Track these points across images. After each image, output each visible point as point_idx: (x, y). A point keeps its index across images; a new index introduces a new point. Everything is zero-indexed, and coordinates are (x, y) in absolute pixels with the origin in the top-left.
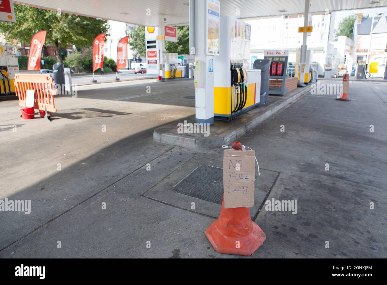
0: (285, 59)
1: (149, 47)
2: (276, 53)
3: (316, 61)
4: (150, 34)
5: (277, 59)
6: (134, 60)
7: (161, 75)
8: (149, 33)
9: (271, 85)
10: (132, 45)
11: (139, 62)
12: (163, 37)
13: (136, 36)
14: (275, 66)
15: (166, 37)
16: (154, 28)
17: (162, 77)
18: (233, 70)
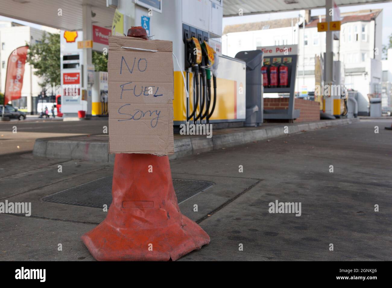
0: (292, 60)
1: (66, 66)
2: (277, 51)
3: (355, 89)
4: (69, 44)
5: (279, 60)
6: (43, 96)
7: (85, 109)
8: (67, 42)
9: (272, 107)
10: (38, 66)
11: (52, 100)
12: (88, 43)
13: (46, 52)
14: (275, 71)
15: (94, 44)
16: (77, 33)
17: (86, 113)
18: (187, 42)
